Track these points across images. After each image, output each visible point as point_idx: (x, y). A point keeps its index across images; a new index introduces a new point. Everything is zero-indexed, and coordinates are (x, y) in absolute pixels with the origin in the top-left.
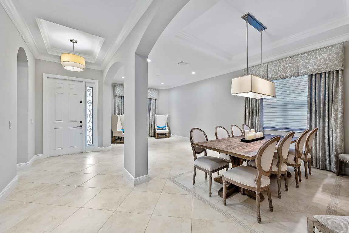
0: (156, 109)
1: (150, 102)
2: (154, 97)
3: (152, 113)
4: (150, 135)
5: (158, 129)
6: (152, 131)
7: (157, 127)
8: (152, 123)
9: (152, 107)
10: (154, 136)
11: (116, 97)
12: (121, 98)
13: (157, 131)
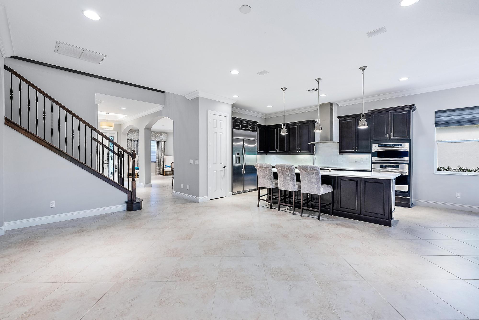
0: (165, 150)
1: (159, 144)
2: (163, 140)
3: (161, 154)
4: (159, 173)
5: (166, 168)
6: (161, 170)
7: (165, 166)
8: (161, 162)
9: (161, 148)
10: (163, 175)
11: (128, 141)
12: (133, 142)
13: (165, 169)
